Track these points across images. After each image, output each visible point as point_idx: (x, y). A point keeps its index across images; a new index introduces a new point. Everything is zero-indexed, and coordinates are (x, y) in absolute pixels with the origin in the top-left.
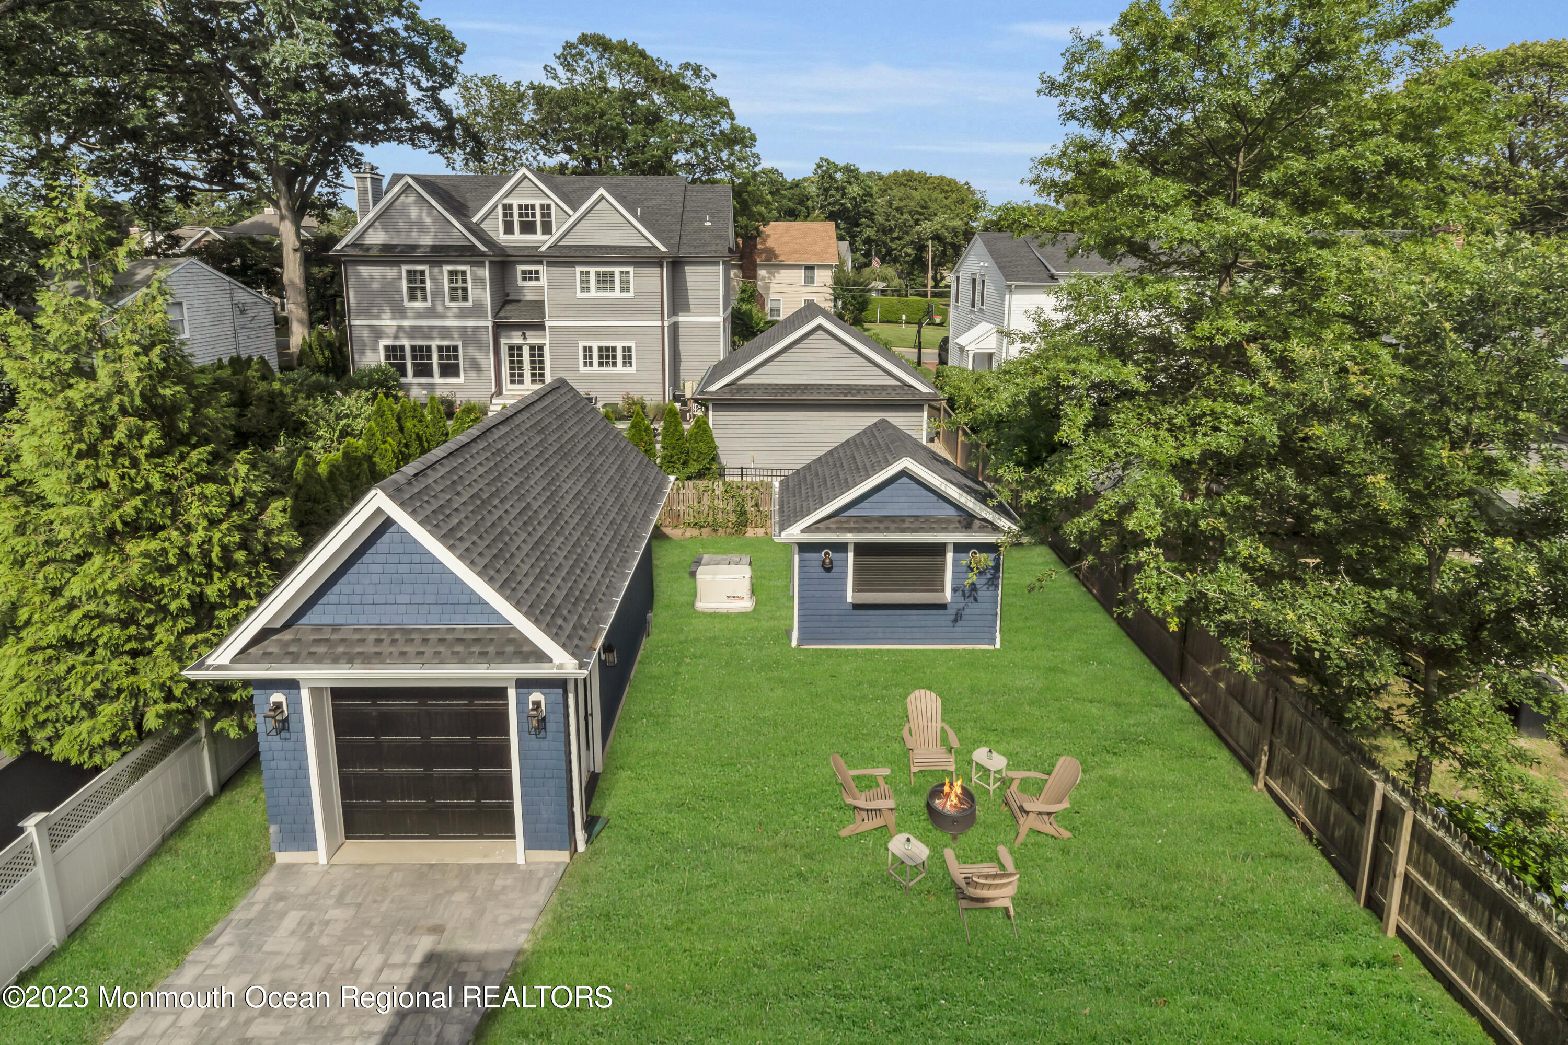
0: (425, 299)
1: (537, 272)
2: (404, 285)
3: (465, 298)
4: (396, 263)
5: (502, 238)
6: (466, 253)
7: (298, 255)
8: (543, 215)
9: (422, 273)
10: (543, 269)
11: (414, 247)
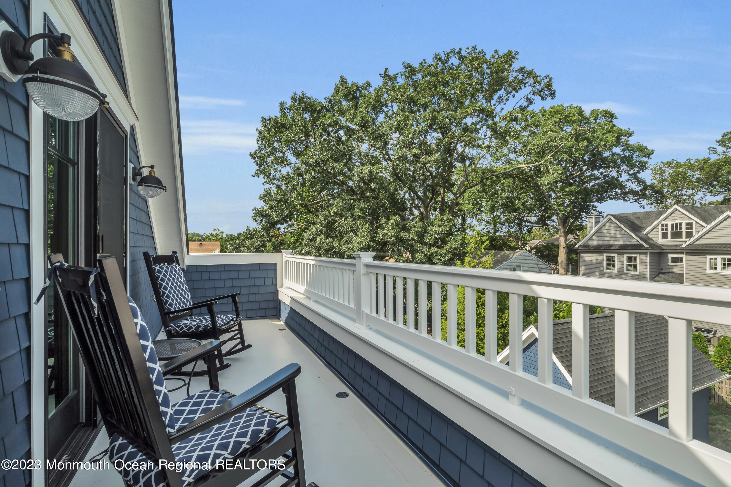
0: (614, 269)
1: (681, 258)
2: (605, 263)
3: (635, 269)
4: (602, 253)
5: (660, 241)
6: (637, 248)
7: (565, 249)
8: (687, 228)
9: (614, 257)
10: (684, 256)
11: (611, 246)
